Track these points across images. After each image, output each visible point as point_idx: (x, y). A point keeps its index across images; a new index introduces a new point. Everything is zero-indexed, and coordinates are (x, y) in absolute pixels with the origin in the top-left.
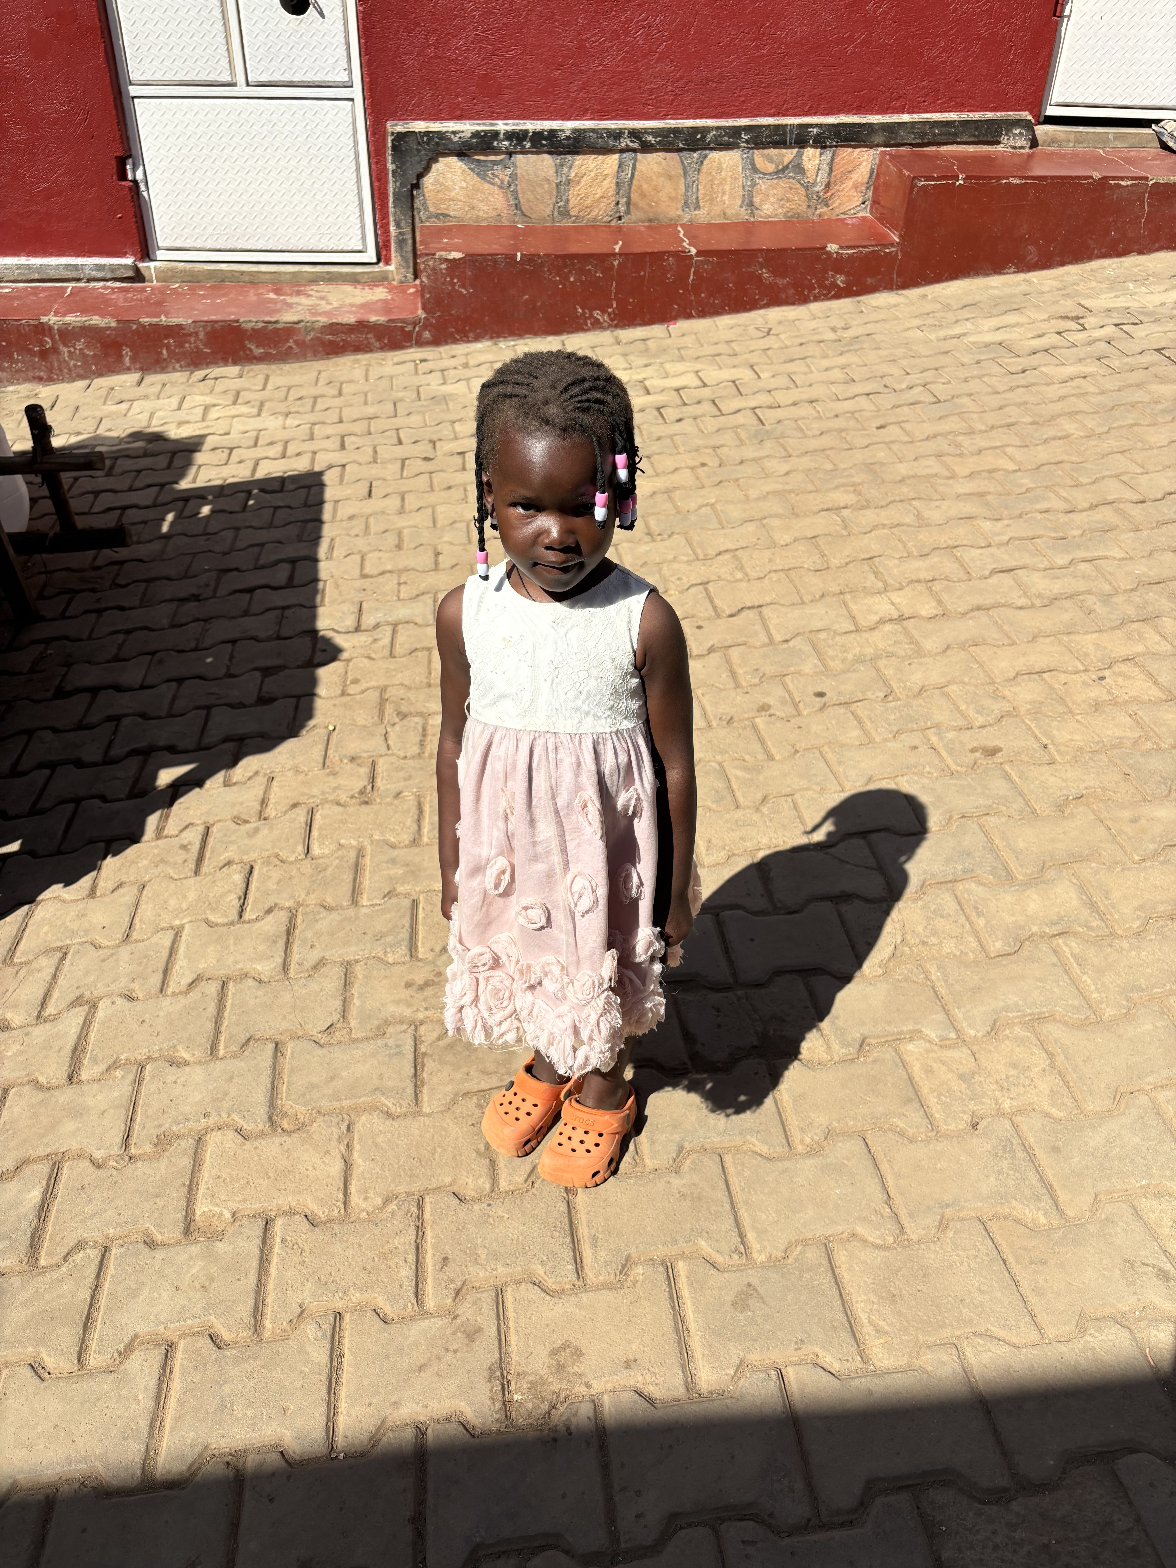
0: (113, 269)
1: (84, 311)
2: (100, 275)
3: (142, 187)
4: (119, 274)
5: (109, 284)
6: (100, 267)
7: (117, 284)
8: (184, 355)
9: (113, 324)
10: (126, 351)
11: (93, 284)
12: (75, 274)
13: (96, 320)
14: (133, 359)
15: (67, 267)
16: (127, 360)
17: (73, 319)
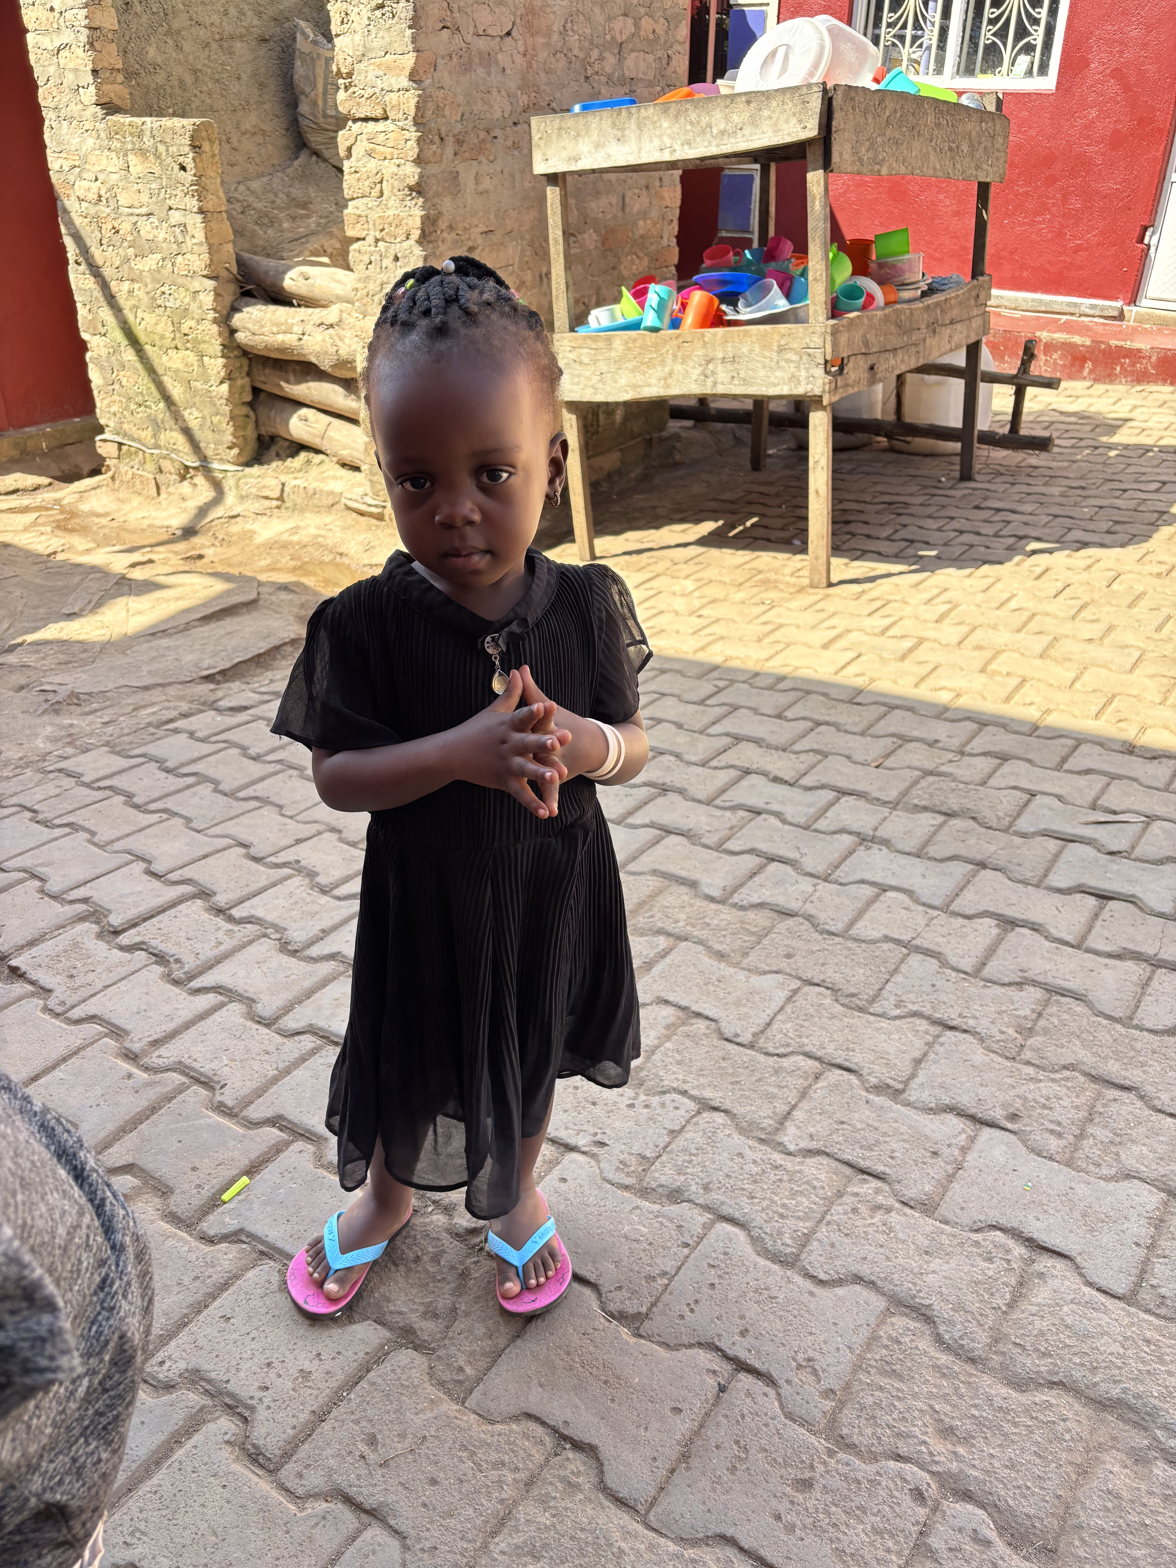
0: (1103, 308)
1: (1068, 332)
2: (1091, 312)
3: (1152, 250)
4: (1106, 313)
5: (1096, 320)
6: (1093, 307)
7: (1102, 321)
8: (1133, 373)
9: (1088, 343)
10: (1089, 365)
11: (1083, 319)
12: (1072, 310)
13: (1077, 339)
14: (1091, 371)
15: (1069, 304)
16: (1086, 372)
17: (1060, 336)
